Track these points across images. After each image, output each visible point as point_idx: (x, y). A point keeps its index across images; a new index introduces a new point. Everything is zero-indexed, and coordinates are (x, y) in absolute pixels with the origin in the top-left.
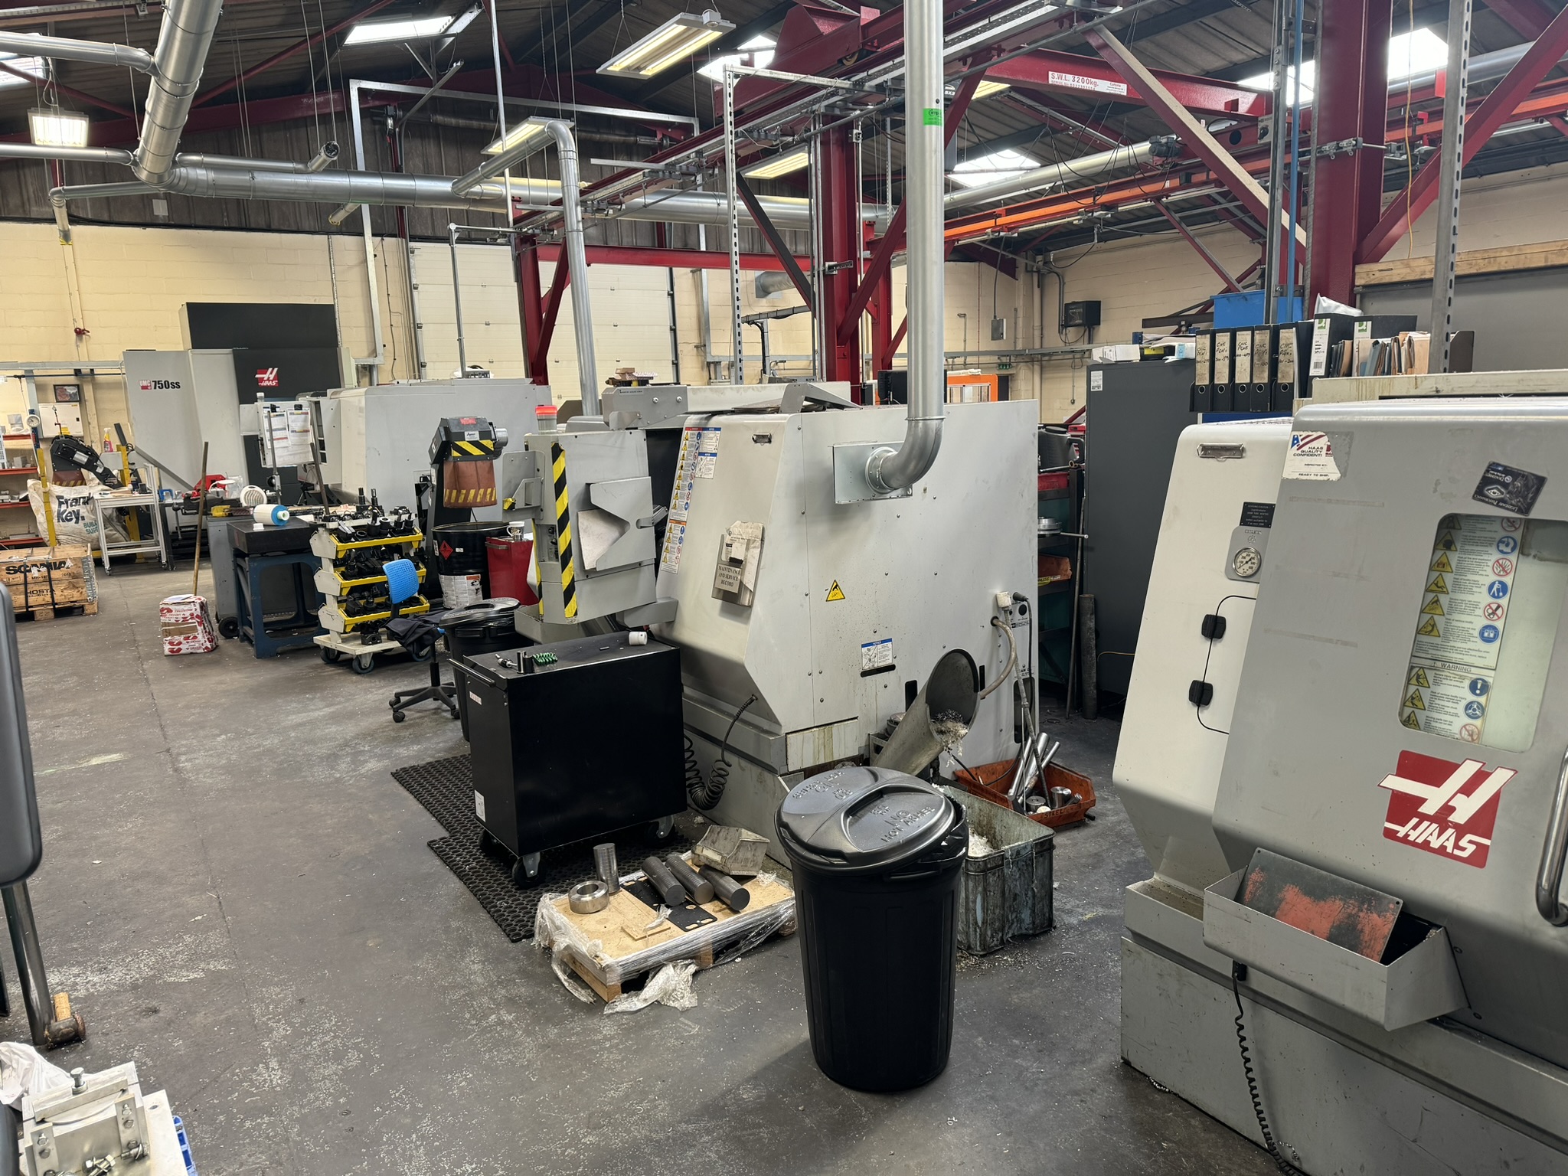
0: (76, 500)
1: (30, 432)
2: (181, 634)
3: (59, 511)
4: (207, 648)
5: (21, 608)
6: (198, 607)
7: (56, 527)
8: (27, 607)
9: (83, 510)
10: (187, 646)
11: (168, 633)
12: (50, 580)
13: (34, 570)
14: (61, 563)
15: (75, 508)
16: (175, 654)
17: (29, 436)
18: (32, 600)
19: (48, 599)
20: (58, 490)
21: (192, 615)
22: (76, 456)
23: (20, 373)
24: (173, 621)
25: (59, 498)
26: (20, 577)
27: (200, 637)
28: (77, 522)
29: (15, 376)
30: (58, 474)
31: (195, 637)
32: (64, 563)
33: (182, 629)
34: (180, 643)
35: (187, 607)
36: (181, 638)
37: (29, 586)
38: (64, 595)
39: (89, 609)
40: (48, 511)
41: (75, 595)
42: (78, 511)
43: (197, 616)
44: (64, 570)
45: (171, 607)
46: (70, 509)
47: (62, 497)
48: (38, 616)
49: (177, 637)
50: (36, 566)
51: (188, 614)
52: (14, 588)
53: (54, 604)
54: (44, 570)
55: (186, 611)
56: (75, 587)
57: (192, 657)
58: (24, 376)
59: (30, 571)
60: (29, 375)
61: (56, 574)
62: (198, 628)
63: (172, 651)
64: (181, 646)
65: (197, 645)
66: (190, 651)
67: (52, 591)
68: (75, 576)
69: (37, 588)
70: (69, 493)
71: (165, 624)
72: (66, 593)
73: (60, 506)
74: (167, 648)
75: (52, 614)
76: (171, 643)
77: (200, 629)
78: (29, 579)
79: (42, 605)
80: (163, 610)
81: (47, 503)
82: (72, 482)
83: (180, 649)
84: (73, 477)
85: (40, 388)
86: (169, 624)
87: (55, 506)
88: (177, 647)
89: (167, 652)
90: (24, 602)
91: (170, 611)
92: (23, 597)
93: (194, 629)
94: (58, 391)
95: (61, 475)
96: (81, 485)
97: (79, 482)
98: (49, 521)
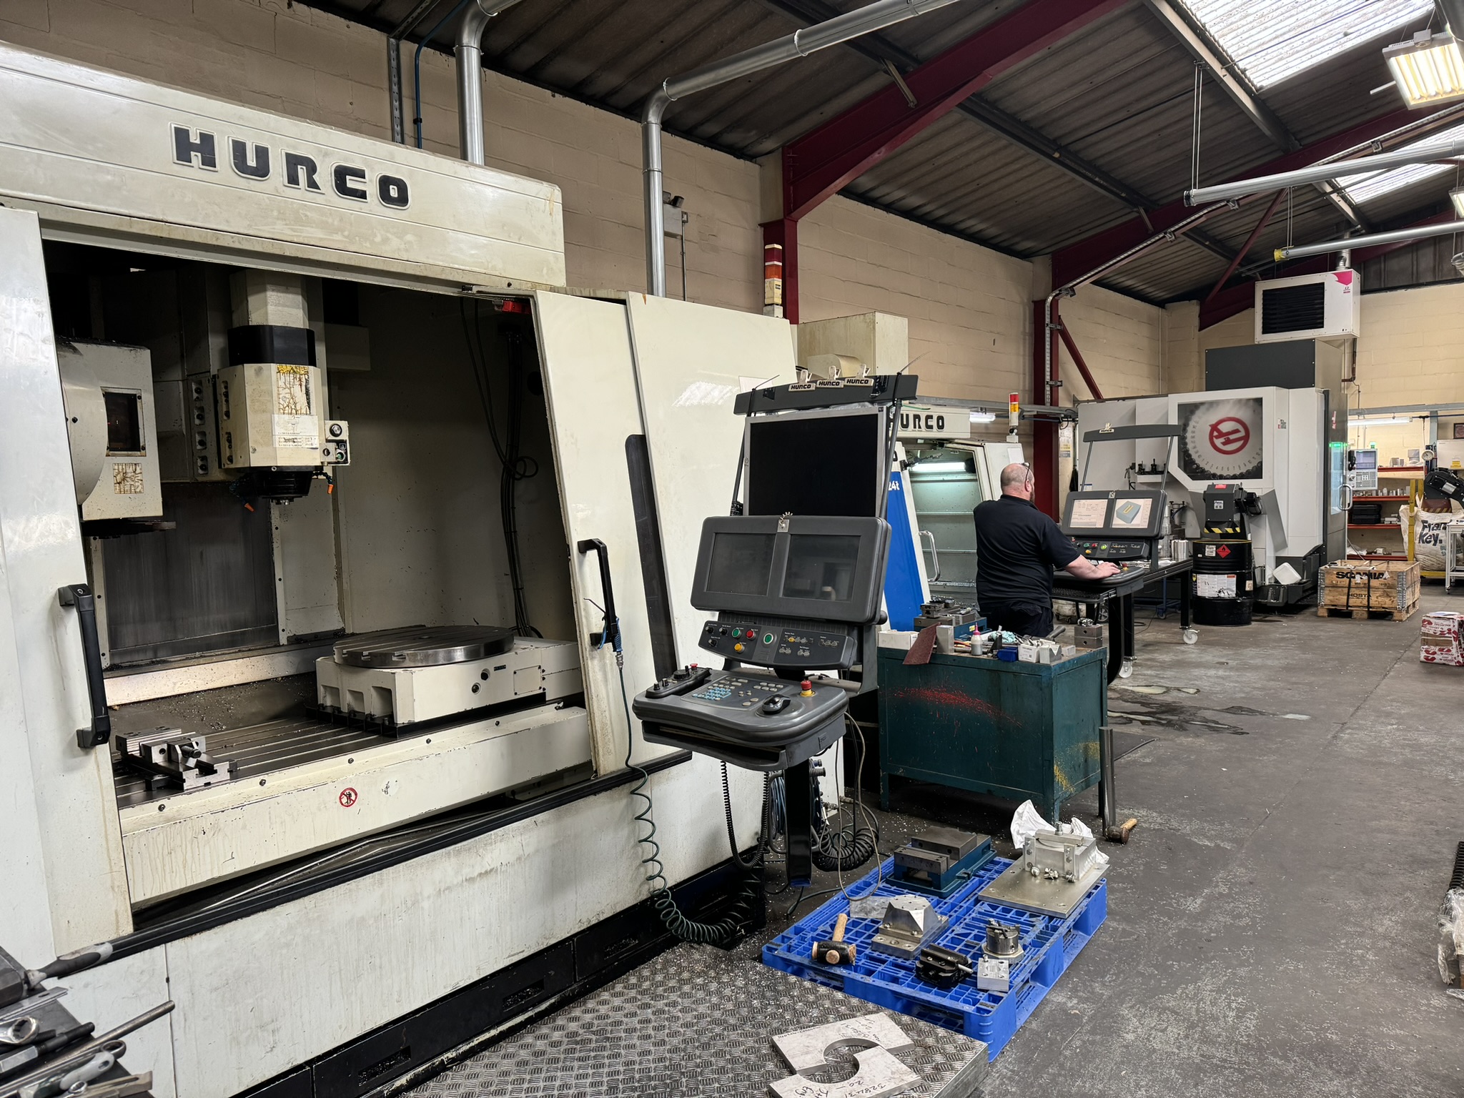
0: (1438, 525)
1: (1423, 465)
2: (1437, 645)
3: (1421, 533)
4: (1459, 662)
5: (1344, 606)
6: (1456, 624)
7: (1416, 547)
8: (1348, 606)
9: (1441, 534)
10: (1441, 657)
11: (1425, 642)
12: (1369, 587)
13: (1358, 577)
14: (1380, 574)
15: (1435, 532)
16: (1429, 662)
17: (1422, 468)
18: (1352, 601)
19: (1365, 602)
20: (1424, 515)
21: (1449, 630)
22: (1445, 486)
23: (1424, 414)
24: (1431, 632)
25: (1424, 522)
26: (1346, 580)
27: (1454, 651)
28: (1435, 545)
29: (1420, 417)
30: (1429, 502)
31: (1449, 651)
32: (1383, 574)
33: (1439, 641)
34: (1434, 653)
35: (1447, 622)
36: (1436, 649)
37: (1352, 590)
38: (1378, 600)
39: (1396, 616)
40: (1411, 533)
41: (1387, 602)
42: (1438, 535)
43: (1454, 632)
44: (1381, 580)
45: (1432, 620)
46: (1431, 533)
47: (1426, 522)
48: (1354, 615)
49: (1432, 647)
50: (1360, 574)
51: (1446, 629)
52: (1340, 589)
53: (1369, 607)
54: (1365, 578)
55: (1445, 626)
56: (1388, 596)
57: (1444, 667)
58: (1427, 417)
59: (1354, 577)
60: (1434, 416)
61: (1374, 583)
62: (1454, 643)
63: (1426, 658)
64: (1435, 656)
65: (1450, 658)
66: (1442, 662)
67: (1369, 596)
68: (1390, 587)
69: (1357, 592)
70: (1433, 518)
71: (1424, 634)
72: (1380, 599)
73: (1423, 529)
74: (1423, 654)
75: (1366, 615)
76: (1427, 652)
77: (1455, 644)
78: (1353, 584)
79: (1360, 607)
80: (1424, 621)
81: (1412, 525)
82: (1439, 509)
83: (1434, 659)
84: (1441, 505)
85: (1441, 427)
86: (1428, 635)
87: (1418, 529)
88: (1432, 656)
89: (1422, 659)
90: (1346, 601)
91: (1430, 623)
92: (1346, 597)
93: (1450, 643)
94: (1457, 429)
95: (1430, 502)
96: (1447, 512)
97: (1445, 509)
98: (1411, 541)
